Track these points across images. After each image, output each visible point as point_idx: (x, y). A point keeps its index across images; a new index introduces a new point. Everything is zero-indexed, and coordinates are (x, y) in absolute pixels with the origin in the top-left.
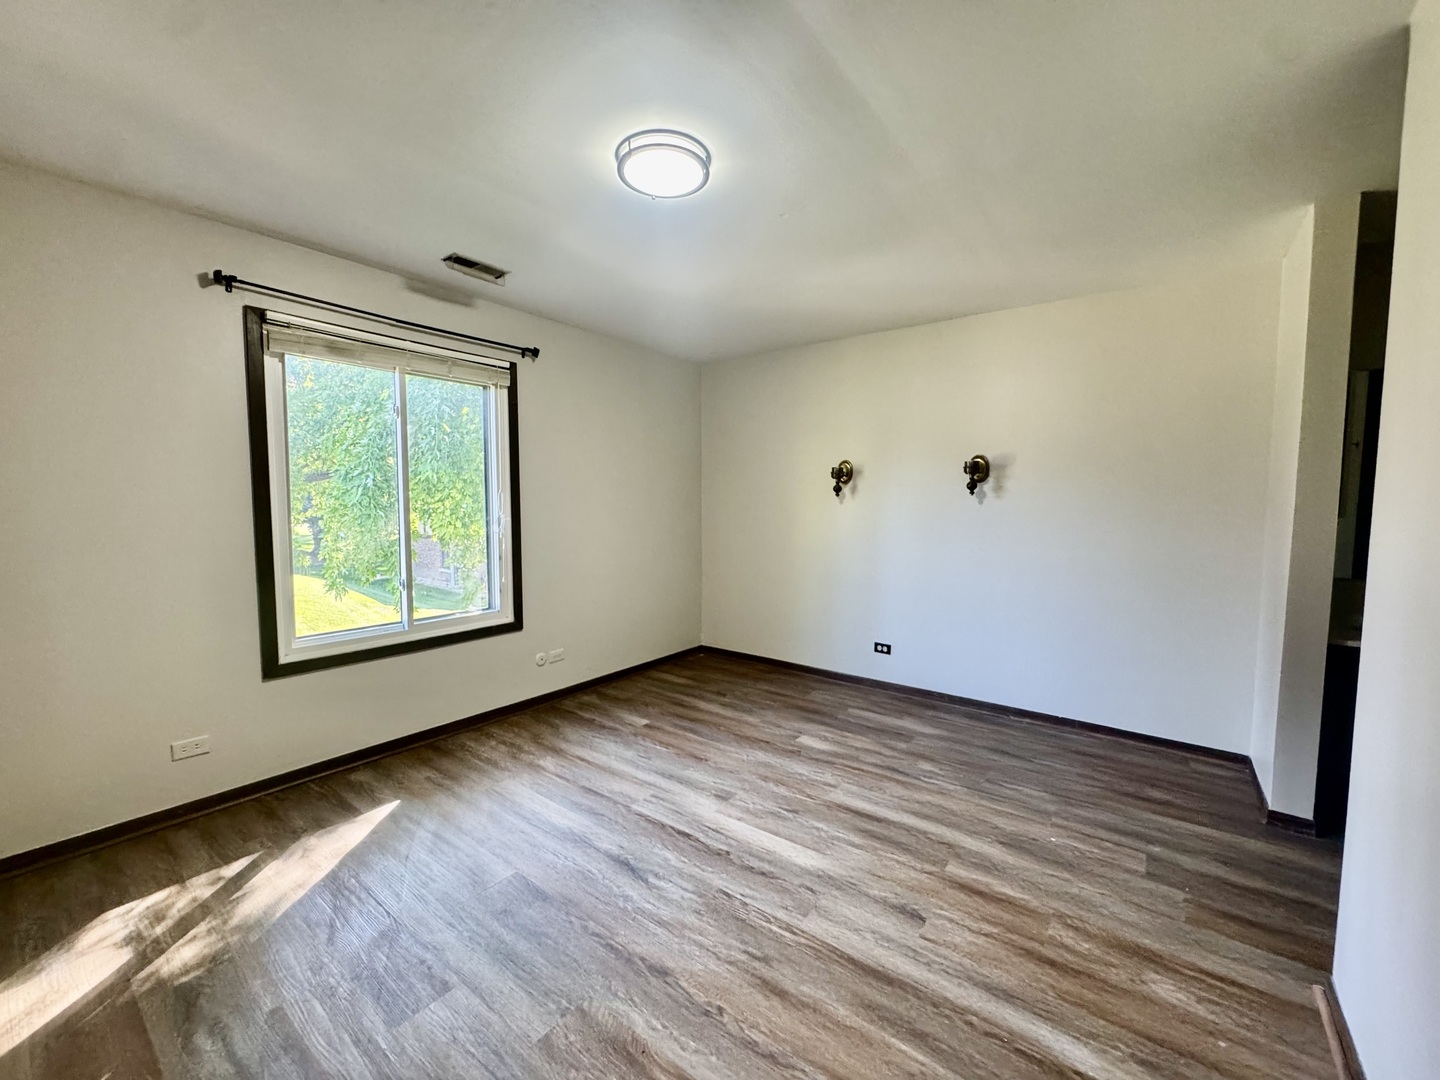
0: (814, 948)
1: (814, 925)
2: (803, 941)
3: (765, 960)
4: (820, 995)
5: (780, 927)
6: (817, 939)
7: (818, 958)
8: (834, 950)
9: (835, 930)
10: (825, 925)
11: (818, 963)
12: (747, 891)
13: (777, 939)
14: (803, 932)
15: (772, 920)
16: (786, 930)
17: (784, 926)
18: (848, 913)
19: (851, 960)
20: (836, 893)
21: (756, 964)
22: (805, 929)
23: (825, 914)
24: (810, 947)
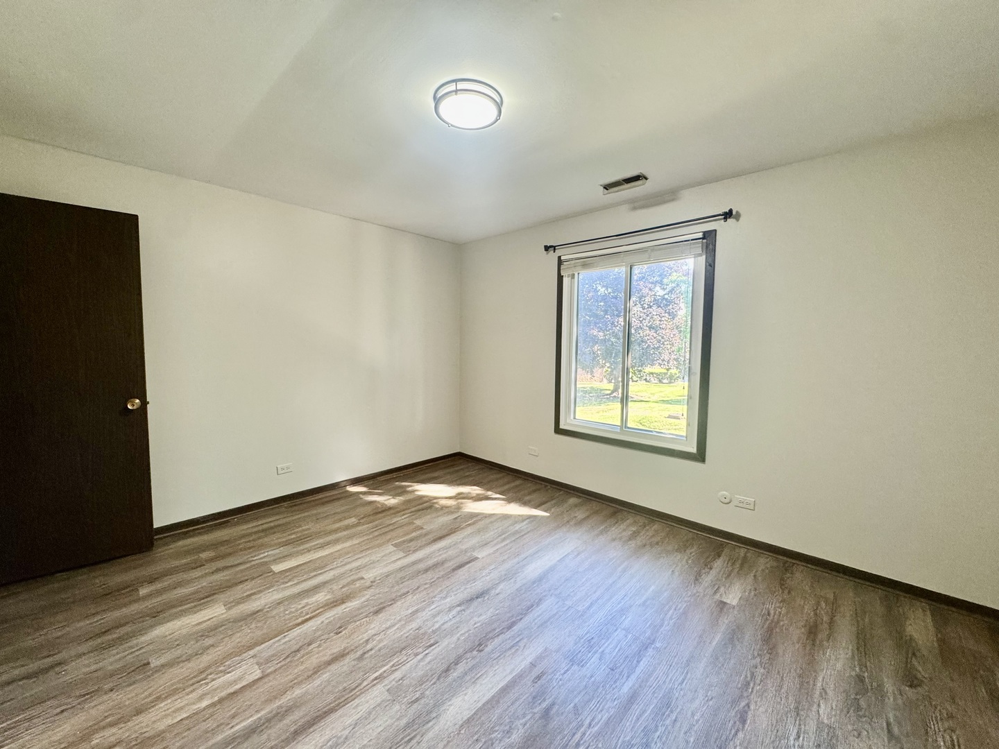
0: (354, 689)
1: (377, 694)
2: (365, 683)
3: (361, 658)
4: (317, 682)
5: (385, 672)
6: (361, 694)
7: (345, 689)
8: (347, 702)
9: (364, 709)
10: (372, 704)
11: (341, 688)
12: (429, 658)
13: (375, 669)
14: (374, 685)
15: (394, 668)
16: (381, 675)
17: (385, 675)
18: (379, 722)
19: (332, 711)
20: (404, 721)
21: (359, 653)
22: (375, 688)
23: (382, 706)
24: (357, 687)
